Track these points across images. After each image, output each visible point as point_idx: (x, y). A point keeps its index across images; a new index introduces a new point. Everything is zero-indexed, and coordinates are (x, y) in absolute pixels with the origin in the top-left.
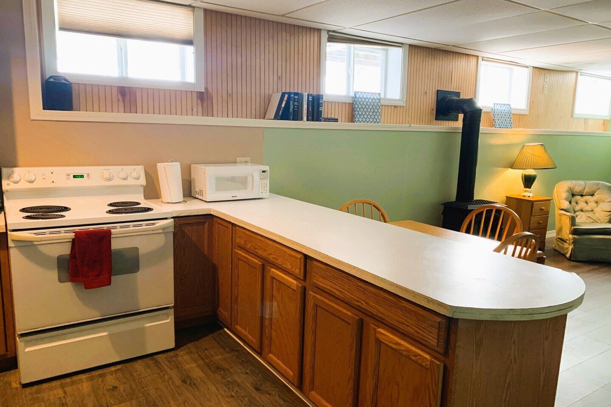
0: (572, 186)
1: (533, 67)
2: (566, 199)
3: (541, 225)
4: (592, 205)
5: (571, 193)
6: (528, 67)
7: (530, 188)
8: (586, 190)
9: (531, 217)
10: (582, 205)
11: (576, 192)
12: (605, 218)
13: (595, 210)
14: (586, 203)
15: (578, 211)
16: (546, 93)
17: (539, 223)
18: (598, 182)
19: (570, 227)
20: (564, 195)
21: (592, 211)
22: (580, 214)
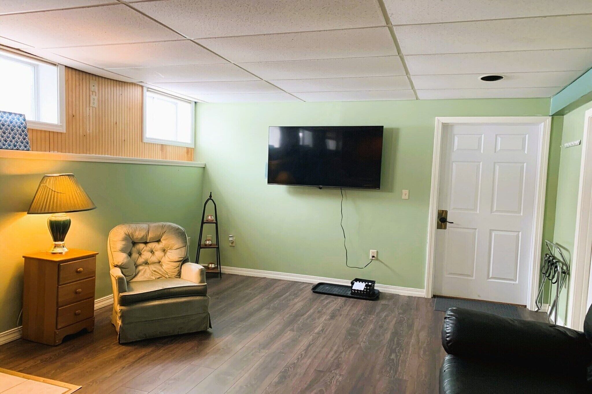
0: (130, 231)
1: (66, 66)
2: (123, 250)
3: (80, 295)
4: (159, 254)
5: (131, 242)
6: (55, 65)
7: (62, 240)
8: (150, 236)
9: (58, 287)
10: (146, 255)
11: (137, 238)
12: (174, 270)
13: (162, 261)
14: (152, 252)
15: (140, 265)
16: (96, 105)
17: (76, 293)
18: (164, 223)
19: (118, 293)
20: (120, 245)
21: (160, 262)
22: (143, 269)
